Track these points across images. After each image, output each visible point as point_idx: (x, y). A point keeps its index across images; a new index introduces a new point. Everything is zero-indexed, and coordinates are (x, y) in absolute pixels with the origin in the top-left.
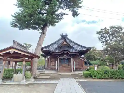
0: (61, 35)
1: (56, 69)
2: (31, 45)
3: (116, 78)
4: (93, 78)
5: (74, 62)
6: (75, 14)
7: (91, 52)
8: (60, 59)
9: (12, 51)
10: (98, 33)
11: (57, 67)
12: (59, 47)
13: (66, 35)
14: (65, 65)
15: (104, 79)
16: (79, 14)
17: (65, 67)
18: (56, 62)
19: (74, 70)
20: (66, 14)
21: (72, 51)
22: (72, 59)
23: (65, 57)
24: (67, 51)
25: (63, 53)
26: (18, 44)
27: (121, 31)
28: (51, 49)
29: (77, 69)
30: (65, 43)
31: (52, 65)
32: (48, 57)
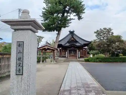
0: (69, 31)
1: (67, 57)
2: (43, 37)
3: (103, 62)
4: (90, 62)
5: (79, 52)
6: (80, 18)
7: (92, 45)
8: (69, 50)
9: (46, 47)
10: (95, 32)
11: (67, 56)
12: (68, 42)
13: (73, 32)
14: (72, 54)
15: (96, 62)
16: (82, 18)
17: (72, 55)
18: (66, 52)
19: (79, 58)
20: (73, 19)
21: (78, 44)
22: (77, 50)
23: (72, 48)
24: (74, 44)
25: (71, 46)
26: (48, 44)
27: (111, 32)
28: (63, 43)
29: (81, 57)
30: (72, 39)
31: (63, 54)
32: (60, 48)
